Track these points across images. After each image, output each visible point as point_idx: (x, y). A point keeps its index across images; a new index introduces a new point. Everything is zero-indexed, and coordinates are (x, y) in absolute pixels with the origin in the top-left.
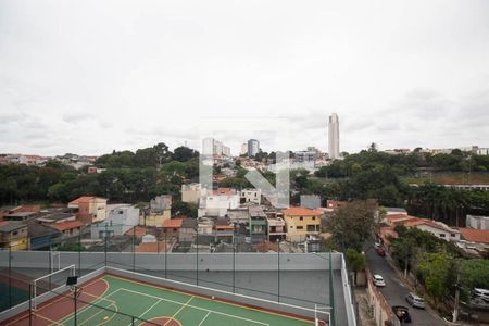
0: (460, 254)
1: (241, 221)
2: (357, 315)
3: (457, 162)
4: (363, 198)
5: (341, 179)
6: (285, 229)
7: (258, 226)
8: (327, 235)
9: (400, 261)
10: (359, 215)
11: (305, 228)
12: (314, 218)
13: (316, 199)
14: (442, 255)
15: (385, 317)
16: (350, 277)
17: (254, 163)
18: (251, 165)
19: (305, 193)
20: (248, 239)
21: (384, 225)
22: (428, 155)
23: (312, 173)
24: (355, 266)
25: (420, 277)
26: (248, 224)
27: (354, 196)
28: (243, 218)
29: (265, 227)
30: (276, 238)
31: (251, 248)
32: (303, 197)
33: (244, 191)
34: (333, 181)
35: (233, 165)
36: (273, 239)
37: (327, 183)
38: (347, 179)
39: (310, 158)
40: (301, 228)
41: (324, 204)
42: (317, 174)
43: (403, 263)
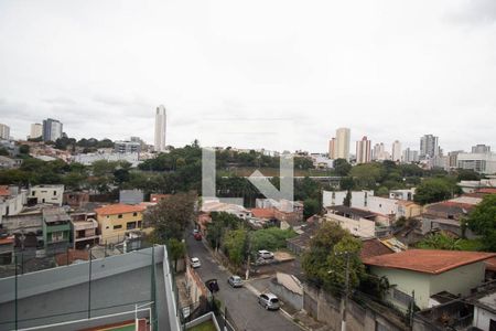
0: (251, 228)
1: (28, 231)
2: (177, 300)
3: (252, 159)
4: (186, 190)
5: (166, 173)
6: (98, 231)
7: (58, 233)
8: (149, 230)
9: (213, 242)
10: (182, 206)
11: (125, 226)
12: (135, 214)
13: (139, 193)
14: (241, 231)
15: (200, 293)
16: (171, 267)
17: (54, 151)
18: (47, 153)
19: (126, 188)
20: (39, 253)
21: (202, 213)
22: (235, 153)
23: (135, 165)
24: (176, 255)
25: (226, 252)
26: (40, 233)
27: (178, 188)
28: (31, 225)
29: (69, 234)
30: (85, 244)
31: (45, 264)
32: (122, 192)
33: (37, 189)
34: (159, 174)
36: (81, 246)
37: (150, 176)
38: (171, 172)
39: (133, 149)
40: (120, 226)
41: (147, 199)
42: (141, 167)
43: (214, 244)
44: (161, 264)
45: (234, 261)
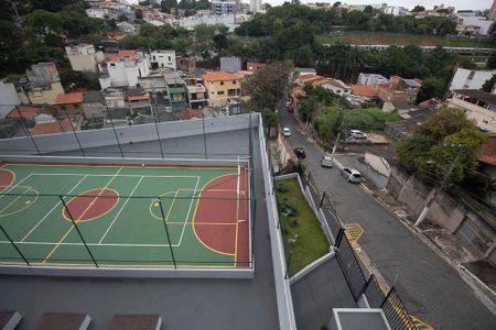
0: (347, 105)
1: (157, 90)
2: (269, 159)
4: (281, 59)
5: (262, 38)
6: (206, 95)
7: (177, 94)
8: (246, 98)
9: (305, 115)
10: (277, 77)
11: (226, 93)
12: (234, 83)
13: (236, 61)
14: (336, 108)
15: (288, 157)
16: (265, 132)
17: (161, 15)
18: (157, 18)
19: (225, 55)
20: (168, 109)
21: (296, 85)
23: (231, 30)
24: (270, 123)
25: (316, 127)
26: (165, 93)
27: (273, 57)
28: (159, 86)
29: (185, 94)
30: (198, 105)
31: (172, 117)
32: (222, 59)
33: (154, 54)
34: (254, 40)
35: (133, 18)
36: (195, 106)
37: (247, 42)
38: (268, 38)
39: (230, 9)
40: (223, 93)
41: (244, 67)
42: (238, 32)
43: (306, 118)
44: (257, 129)
45: (323, 136)
